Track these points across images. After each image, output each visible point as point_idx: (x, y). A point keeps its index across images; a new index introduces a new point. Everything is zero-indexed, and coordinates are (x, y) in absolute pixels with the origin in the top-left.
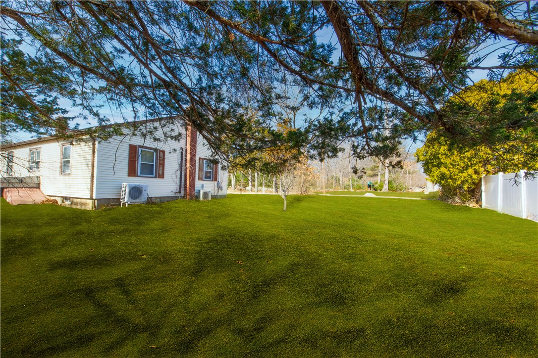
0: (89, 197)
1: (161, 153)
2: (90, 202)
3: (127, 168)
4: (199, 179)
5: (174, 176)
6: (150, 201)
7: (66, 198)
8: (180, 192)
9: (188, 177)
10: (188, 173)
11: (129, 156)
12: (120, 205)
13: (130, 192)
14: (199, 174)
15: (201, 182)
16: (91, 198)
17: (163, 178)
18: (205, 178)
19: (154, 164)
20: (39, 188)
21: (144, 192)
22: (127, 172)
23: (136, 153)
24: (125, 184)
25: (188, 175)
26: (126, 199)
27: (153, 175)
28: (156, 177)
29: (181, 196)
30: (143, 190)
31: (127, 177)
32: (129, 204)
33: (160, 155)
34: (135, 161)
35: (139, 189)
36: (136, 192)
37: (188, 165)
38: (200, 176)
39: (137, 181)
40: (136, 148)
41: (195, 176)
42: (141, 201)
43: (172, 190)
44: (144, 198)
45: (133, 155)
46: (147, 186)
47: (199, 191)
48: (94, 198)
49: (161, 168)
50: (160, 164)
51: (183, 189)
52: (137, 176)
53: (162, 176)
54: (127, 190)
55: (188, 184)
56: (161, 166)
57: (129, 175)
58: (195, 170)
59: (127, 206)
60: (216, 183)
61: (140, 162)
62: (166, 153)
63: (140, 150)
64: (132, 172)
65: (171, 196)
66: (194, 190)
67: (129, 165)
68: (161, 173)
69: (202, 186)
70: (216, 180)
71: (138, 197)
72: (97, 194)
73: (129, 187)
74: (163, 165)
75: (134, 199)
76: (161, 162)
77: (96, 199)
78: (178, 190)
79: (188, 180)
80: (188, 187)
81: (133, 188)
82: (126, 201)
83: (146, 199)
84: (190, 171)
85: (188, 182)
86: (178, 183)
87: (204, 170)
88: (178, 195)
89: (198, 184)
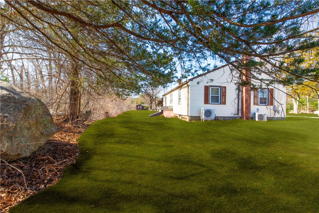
0: (187, 115)
1: (224, 88)
2: (188, 117)
3: (204, 99)
4: (254, 104)
5: (233, 103)
6: (217, 119)
7: (180, 115)
8: (238, 114)
9: (244, 103)
10: (244, 100)
11: (205, 92)
12: (200, 120)
13: (205, 113)
14: (254, 100)
15: (257, 107)
16: (188, 116)
17: (225, 104)
18: (260, 103)
19: (219, 96)
20: (172, 110)
21: (213, 113)
22: (204, 102)
23: (208, 90)
24: (202, 108)
25: (244, 102)
26: (203, 117)
27: (218, 103)
28: (220, 104)
29: (239, 117)
30: (212, 112)
31: (204, 104)
32: (204, 120)
33: (223, 90)
34: (208, 95)
35: (210, 111)
36: (208, 113)
37: (244, 94)
38: (256, 102)
39: (209, 107)
40: (208, 87)
41: (250, 102)
42: (211, 118)
43: (232, 113)
44: (213, 117)
45: (207, 92)
46: (214, 110)
47: (255, 114)
48: (189, 116)
49: (224, 98)
50: (223, 95)
51: (240, 112)
52: (209, 104)
53: (224, 103)
54: (204, 112)
55: (244, 108)
56: (224, 96)
57: (205, 103)
58: (250, 98)
59: (203, 121)
60: (272, 107)
61: (210, 95)
62: (227, 88)
63: (211, 88)
64: (206, 102)
65: (231, 116)
66: (250, 113)
67: (204, 97)
68: (224, 101)
69: (258, 110)
70: (272, 104)
71: (210, 116)
72: (190, 114)
73: (205, 110)
74: (225, 96)
75: (207, 117)
76: (224, 94)
77: (190, 116)
78: (237, 113)
79: (244, 105)
80: (244, 110)
81: (206, 111)
82: (203, 118)
83: (214, 117)
84: (246, 98)
85: (244, 107)
86: (237, 108)
87: (259, 97)
88: (237, 116)
89: (253, 108)
